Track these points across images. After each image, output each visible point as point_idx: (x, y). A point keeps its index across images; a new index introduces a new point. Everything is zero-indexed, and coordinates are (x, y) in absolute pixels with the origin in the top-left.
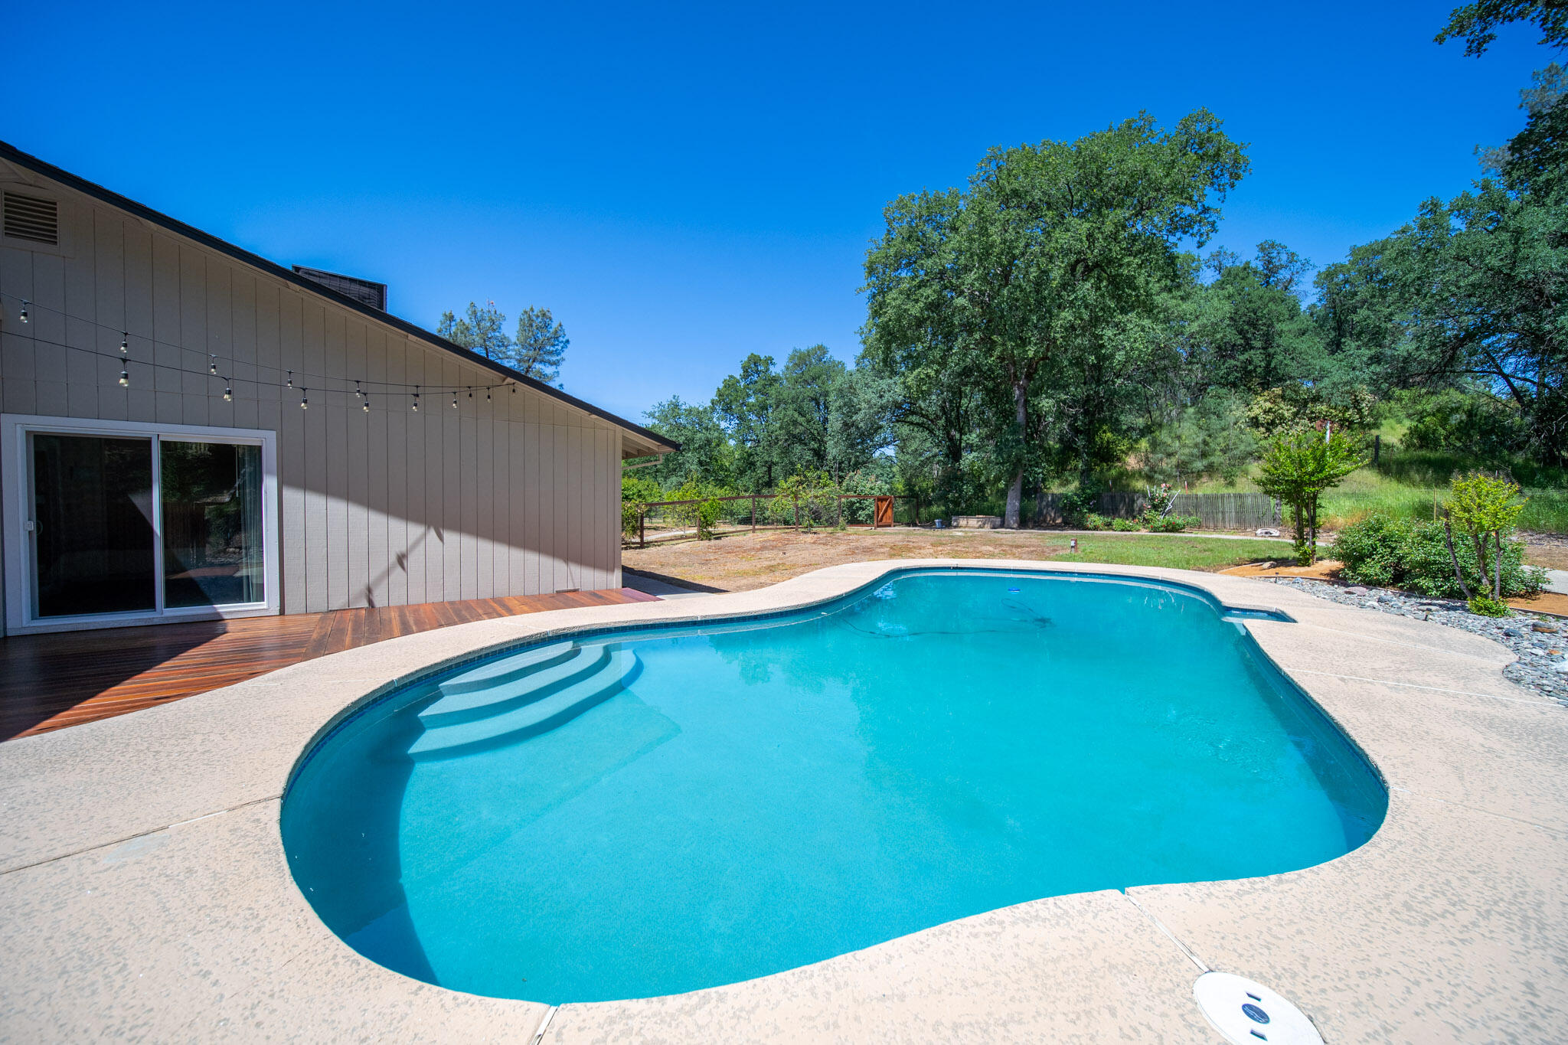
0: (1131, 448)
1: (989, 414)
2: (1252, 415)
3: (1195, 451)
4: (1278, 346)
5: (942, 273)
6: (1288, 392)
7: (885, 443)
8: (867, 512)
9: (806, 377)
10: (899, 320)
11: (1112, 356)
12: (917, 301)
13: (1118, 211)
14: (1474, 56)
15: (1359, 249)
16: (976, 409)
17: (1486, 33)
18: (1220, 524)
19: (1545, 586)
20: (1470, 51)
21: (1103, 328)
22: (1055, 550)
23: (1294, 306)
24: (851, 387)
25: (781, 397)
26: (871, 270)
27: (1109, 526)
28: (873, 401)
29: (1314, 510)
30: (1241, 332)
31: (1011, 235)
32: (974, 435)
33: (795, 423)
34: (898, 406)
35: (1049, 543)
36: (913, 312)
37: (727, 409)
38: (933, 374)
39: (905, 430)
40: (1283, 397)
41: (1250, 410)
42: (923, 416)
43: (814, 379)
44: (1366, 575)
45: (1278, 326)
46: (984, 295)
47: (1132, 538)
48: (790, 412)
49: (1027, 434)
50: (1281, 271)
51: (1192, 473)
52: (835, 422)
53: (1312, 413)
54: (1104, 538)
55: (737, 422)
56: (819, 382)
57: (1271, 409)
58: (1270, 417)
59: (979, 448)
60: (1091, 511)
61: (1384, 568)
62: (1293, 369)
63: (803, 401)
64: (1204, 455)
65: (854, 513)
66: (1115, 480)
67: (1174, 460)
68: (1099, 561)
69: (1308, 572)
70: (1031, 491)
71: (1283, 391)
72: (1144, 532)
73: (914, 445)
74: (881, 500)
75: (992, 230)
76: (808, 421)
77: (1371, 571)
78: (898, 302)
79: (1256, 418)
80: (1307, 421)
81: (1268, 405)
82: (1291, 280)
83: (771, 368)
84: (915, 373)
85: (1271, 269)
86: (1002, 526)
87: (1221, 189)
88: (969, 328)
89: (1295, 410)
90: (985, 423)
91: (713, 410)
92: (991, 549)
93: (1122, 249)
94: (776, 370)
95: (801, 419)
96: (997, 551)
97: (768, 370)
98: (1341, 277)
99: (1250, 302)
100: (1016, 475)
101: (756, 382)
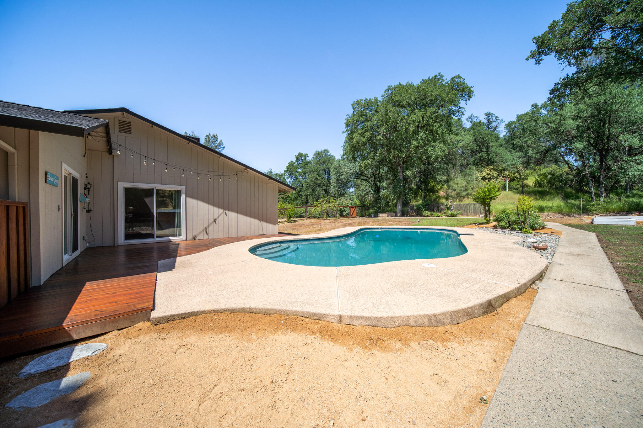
0: (442, 188)
1: (389, 175)
2: (483, 175)
3: (462, 189)
4: (491, 151)
5: (372, 128)
6: (495, 167)
7: (351, 187)
8: (346, 212)
9: (321, 161)
10: (358, 143)
11: (431, 157)
12: (364, 137)
13: (431, 108)
14: (538, 65)
15: (520, 116)
16: (385, 174)
17: (541, 58)
18: (469, 214)
19: (546, 226)
20: (536, 64)
21: (428, 147)
22: (413, 223)
23: (498, 136)
24: (339, 166)
25: (312, 170)
26: (347, 125)
27: (432, 215)
28: (348, 171)
29: (490, 207)
30: (478, 146)
31: (396, 116)
32: (384, 183)
33: (316, 179)
34: (357, 173)
35: (411, 220)
36: (363, 141)
37: (290, 174)
38: (370, 162)
39: (359, 182)
40: (493, 169)
41: (482, 174)
42: (366, 176)
43: (324, 162)
44: (502, 226)
45: (492, 144)
46: (388, 134)
47: (439, 219)
48: (315, 175)
49: (404, 183)
50: (493, 123)
51: (462, 196)
52: (333, 179)
53: (504, 175)
54: (430, 219)
55: (294, 179)
56: (326, 164)
57: (489, 173)
58: (489, 176)
59: (386, 188)
60: (426, 210)
61: (506, 223)
62: (496, 159)
63: (320, 171)
64: (465, 190)
65: (341, 213)
66: (435, 200)
67: (455, 192)
68: (427, 225)
69: (488, 226)
70: (405, 204)
71: (494, 167)
72: (444, 217)
73: (362, 187)
74: (352, 207)
75: (390, 114)
76: (322, 179)
77: (503, 224)
78: (357, 137)
79: (484, 176)
80: (502, 178)
81: (489, 172)
82: (497, 126)
83: (307, 158)
84: (364, 162)
85: (490, 122)
86: (396, 216)
87: (466, 100)
88: (382, 146)
89: (498, 174)
90: (388, 179)
91: (285, 174)
92: (392, 223)
93: (433, 121)
94: (309, 159)
95: (320, 178)
96: (394, 223)
97: (306, 159)
98: (513, 125)
99: (481, 135)
100: (400, 198)
101: (301, 163)
